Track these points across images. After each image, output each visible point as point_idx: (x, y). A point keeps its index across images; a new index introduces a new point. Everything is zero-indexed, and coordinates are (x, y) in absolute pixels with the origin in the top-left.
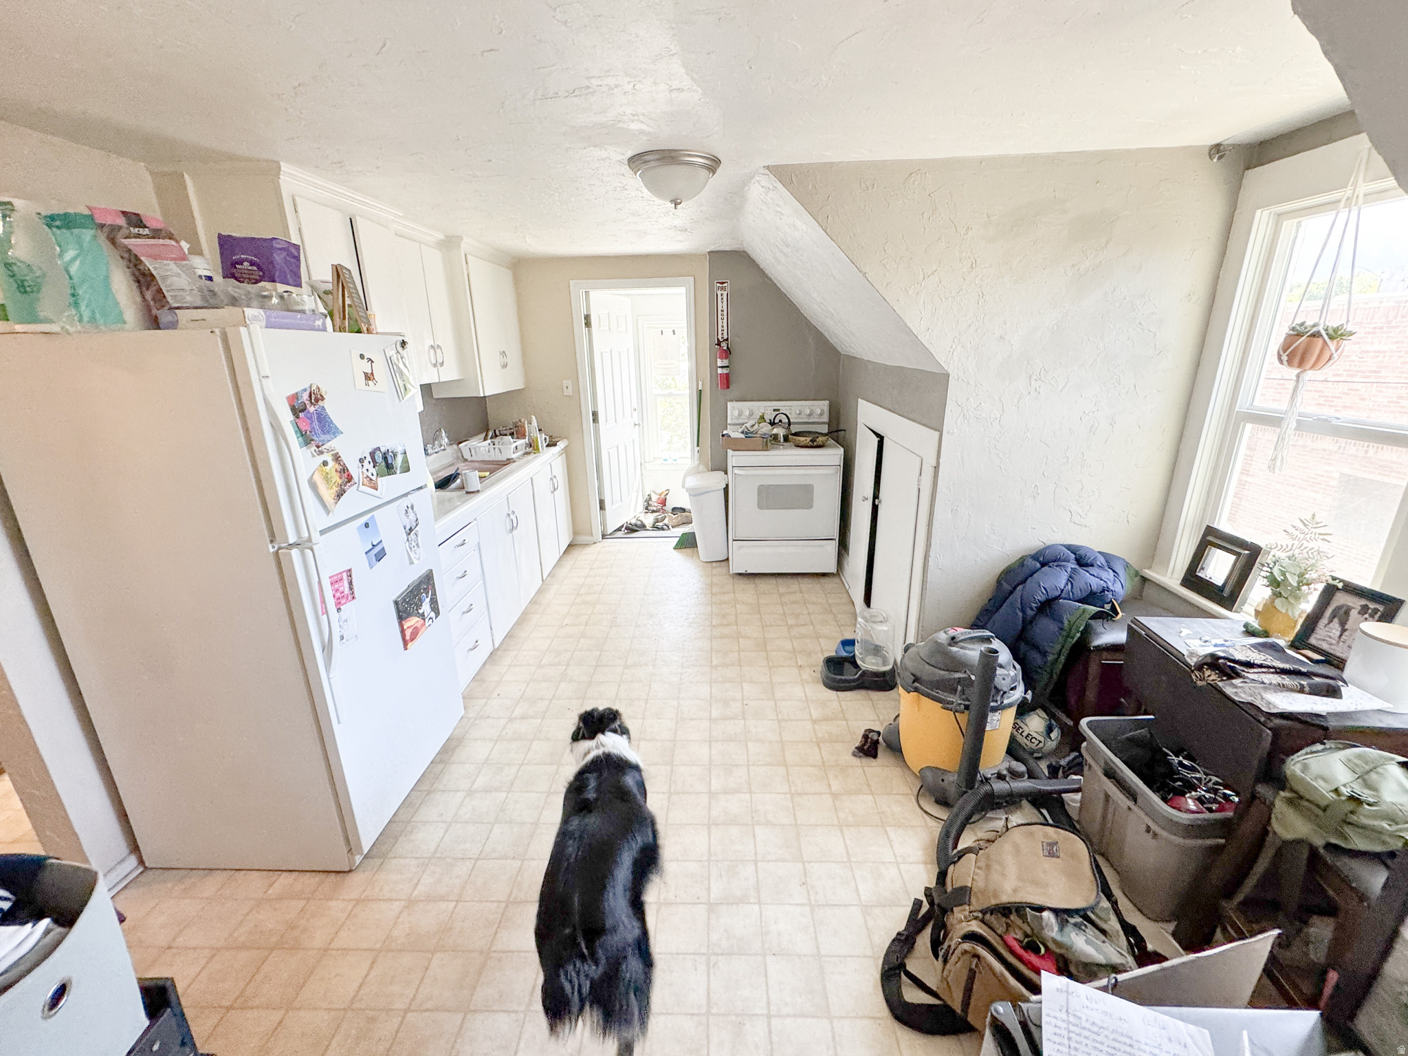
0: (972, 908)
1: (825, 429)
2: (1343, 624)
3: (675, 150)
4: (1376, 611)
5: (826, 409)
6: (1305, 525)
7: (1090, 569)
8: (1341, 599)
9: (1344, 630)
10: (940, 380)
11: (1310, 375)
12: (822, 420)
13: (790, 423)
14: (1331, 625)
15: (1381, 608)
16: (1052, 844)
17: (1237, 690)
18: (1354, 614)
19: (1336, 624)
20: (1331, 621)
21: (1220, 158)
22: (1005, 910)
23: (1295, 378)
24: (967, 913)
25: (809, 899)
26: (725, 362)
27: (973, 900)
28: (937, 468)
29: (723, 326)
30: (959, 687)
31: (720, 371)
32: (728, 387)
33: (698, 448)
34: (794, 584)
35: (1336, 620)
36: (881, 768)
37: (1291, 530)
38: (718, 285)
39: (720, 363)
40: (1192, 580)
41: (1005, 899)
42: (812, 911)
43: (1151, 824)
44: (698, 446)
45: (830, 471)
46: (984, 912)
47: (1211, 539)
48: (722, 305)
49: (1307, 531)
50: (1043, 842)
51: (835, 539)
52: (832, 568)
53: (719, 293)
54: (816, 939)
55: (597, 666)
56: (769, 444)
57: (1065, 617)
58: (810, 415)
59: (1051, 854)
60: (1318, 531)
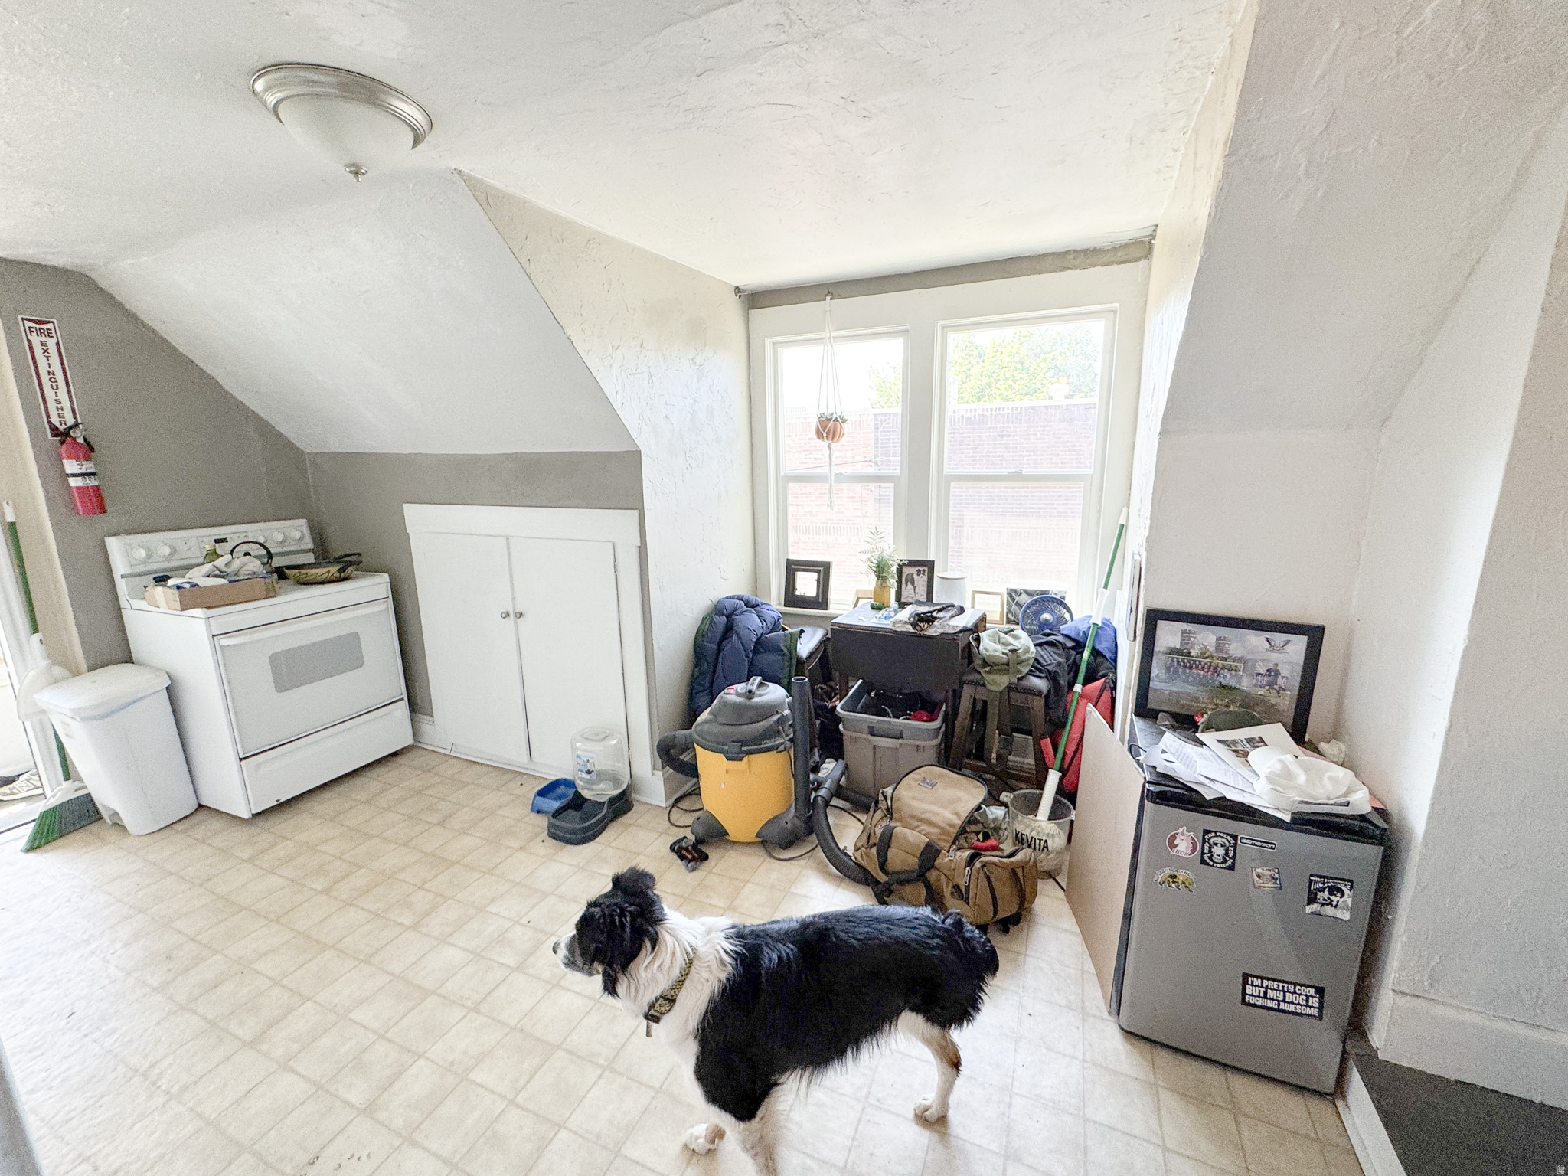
0: (947, 849)
1: (310, 558)
2: (913, 584)
4: (924, 571)
5: (306, 530)
6: (874, 534)
8: (906, 571)
9: (915, 588)
11: (833, 445)
12: (303, 547)
13: (270, 555)
14: (908, 587)
15: (926, 569)
16: (924, 780)
18: (915, 576)
19: (910, 586)
20: (907, 585)
21: (740, 296)
22: (962, 831)
23: (828, 449)
24: (947, 854)
26: (88, 466)
27: (942, 844)
28: (642, 549)
29: (58, 402)
30: (780, 727)
31: (74, 482)
32: (104, 511)
33: (36, 637)
35: (909, 583)
37: (868, 540)
38: (28, 324)
39: (71, 466)
40: (792, 599)
41: (959, 822)
44: (36, 630)
45: (380, 607)
46: (954, 843)
47: (793, 568)
48: (49, 363)
49: (875, 538)
50: (919, 784)
51: (403, 699)
52: (410, 741)
53: (35, 339)
57: (781, 645)
58: (283, 541)
59: (933, 785)
60: (879, 536)
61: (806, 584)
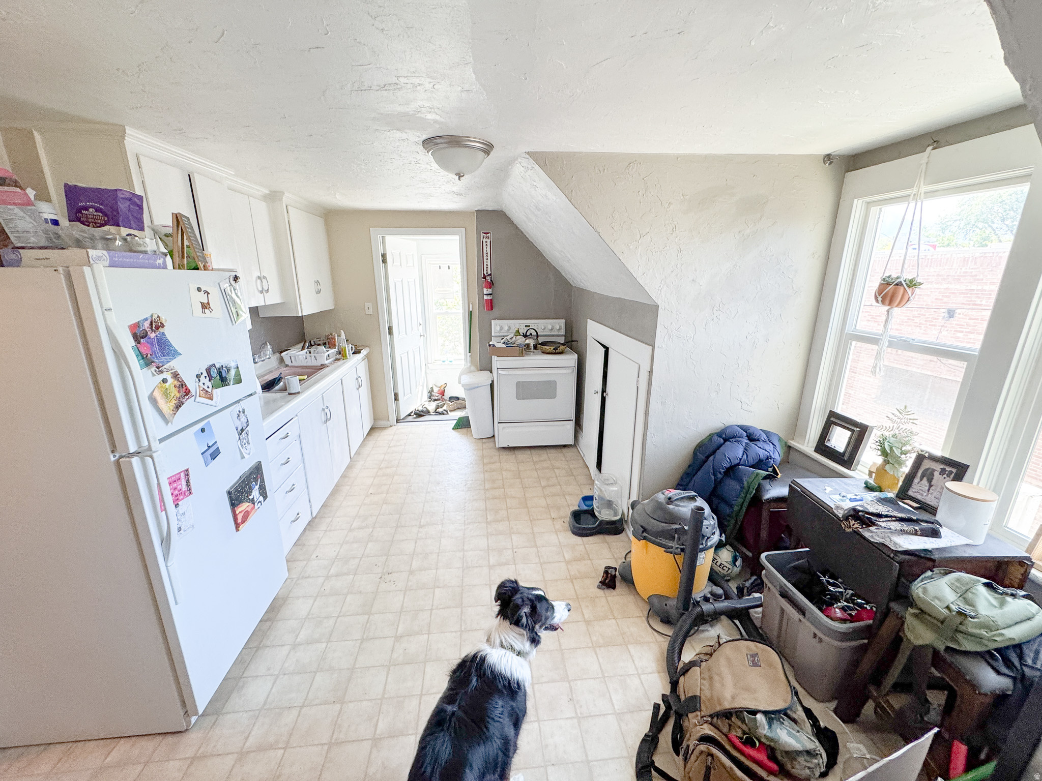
0: (703, 714)
1: (562, 340)
2: (930, 481)
3: (460, 137)
4: (951, 472)
5: (563, 325)
6: (900, 413)
7: (757, 443)
8: (927, 464)
9: (931, 486)
10: (653, 310)
11: (896, 311)
12: (560, 334)
13: (538, 336)
14: (922, 482)
15: (954, 471)
16: (754, 656)
17: (873, 534)
18: (936, 474)
19: (925, 482)
20: (921, 480)
21: (830, 163)
22: (727, 714)
23: (886, 313)
24: (699, 718)
25: (576, 713)
26: (490, 291)
27: (703, 708)
28: (651, 372)
29: (487, 265)
30: (676, 536)
31: (485, 297)
32: (492, 310)
33: (470, 354)
34: (544, 454)
35: (925, 479)
36: (619, 596)
37: (891, 416)
38: (483, 234)
39: (485, 291)
40: (822, 448)
41: (727, 705)
42: (579, 723)
43: (817, 632)
44: (470, 352)
45: (569, 371)
46: (711, 716)
47: (833, 420)
48: (487, 250)
49: (902, 417)
50: (747, 654)
51: (572, 420)
52: (571, 441)
53: (484, 240)
54: (584, 747)
55: (397, 527)
56: (524, 352)
57: (744, 479)
58: (552, 329)
59: (755, 664)
60: (909, 417)
61: (839, 439)
